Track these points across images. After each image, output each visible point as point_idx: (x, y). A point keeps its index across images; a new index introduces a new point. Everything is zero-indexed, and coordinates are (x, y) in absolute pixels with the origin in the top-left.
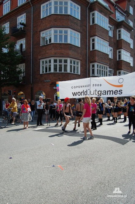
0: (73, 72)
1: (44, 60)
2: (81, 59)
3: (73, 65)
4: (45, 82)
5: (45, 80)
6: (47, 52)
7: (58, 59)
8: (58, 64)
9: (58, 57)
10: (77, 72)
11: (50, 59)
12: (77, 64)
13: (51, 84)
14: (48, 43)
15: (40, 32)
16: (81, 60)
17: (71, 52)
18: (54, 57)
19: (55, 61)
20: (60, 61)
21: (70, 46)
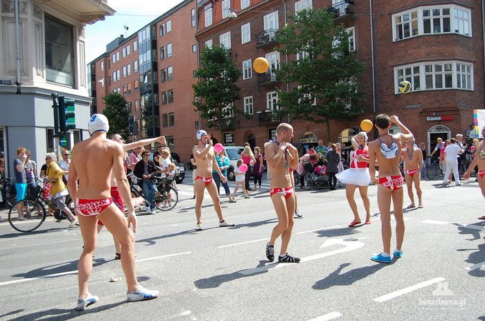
0: (461, 88)
1: (404, 68)
2: (473, 59)
3: (461, 73)
4: (408, 109)
5: (408, 105)
6: (409, 52)
7: (433, 64)
8: (434, 73)
9: (434, 60)
10: (469, 86)
11: (416, 65)
12: (469, 71)
13: (421, 113)
14: (411, 36)
15: (390, 15)
16: (474, 62)
17: (457, 50)
18: (426, 61)
19: (428, 69)
20: (438, 68)
21: (456, 37)
